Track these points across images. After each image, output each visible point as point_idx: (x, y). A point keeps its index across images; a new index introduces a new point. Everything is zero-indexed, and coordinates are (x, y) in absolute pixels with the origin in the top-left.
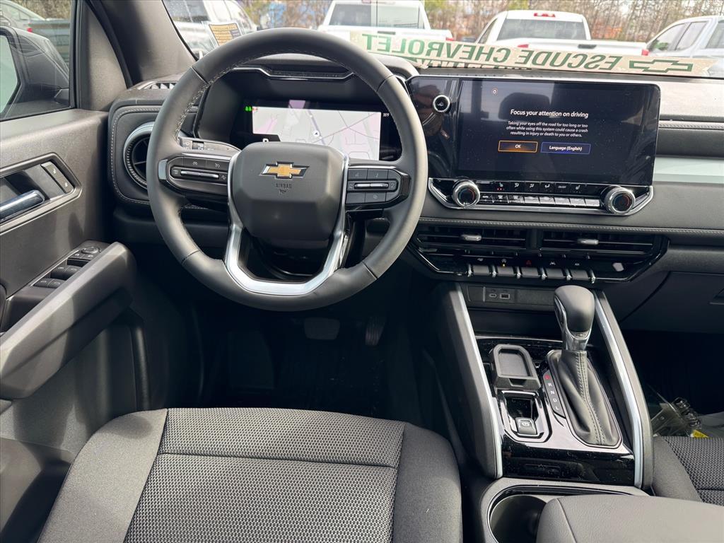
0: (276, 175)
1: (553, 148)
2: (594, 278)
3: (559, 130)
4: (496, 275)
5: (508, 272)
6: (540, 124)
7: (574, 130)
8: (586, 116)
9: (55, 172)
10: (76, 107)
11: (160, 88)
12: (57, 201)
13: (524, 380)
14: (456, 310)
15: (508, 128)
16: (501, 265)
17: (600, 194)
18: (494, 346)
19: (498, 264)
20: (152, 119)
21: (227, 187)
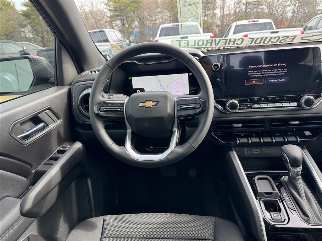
0: (145, 106)
1: (271, 81)
2: (299, 139)
3: (273, 72)
4: (251, 142)
5: (256, 140)
6: (263, 70)
7: (280, 72)
8: (286, 65)
9: (50, 114)
10: (57, 85)
11: (92, 73)
12: (52, 126)
13: (272, 193)
14: (234, 160)
15: (248, 74)
16: (253, 137)
17: (297, 100)
18: (255, 177)
19: (251, 137)
20: (90, 87)
21: (124, 114)
